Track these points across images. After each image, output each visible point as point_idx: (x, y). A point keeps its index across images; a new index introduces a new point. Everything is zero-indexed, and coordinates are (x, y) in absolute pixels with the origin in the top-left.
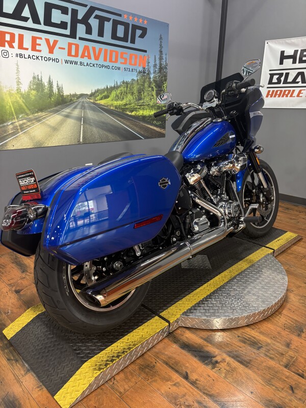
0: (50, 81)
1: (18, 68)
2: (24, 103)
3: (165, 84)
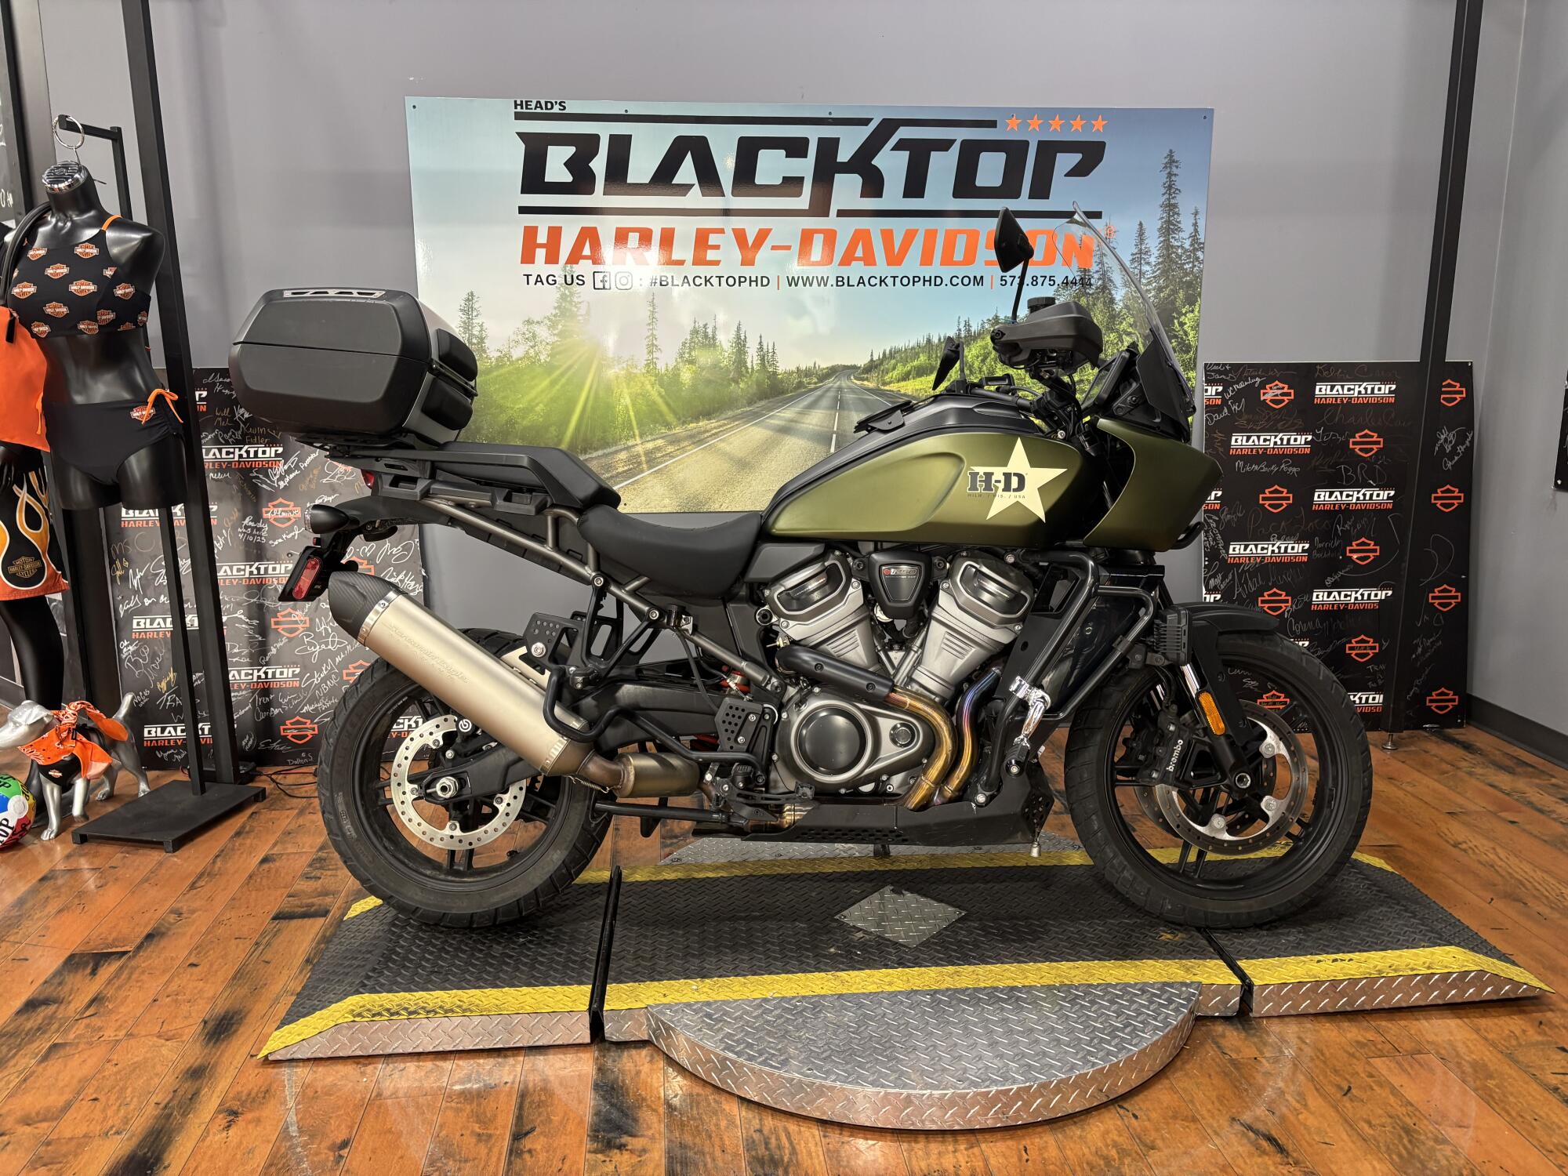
0: (739, 337)
1: (653, 312)
2: (662, 397)
3: (1192, 315)
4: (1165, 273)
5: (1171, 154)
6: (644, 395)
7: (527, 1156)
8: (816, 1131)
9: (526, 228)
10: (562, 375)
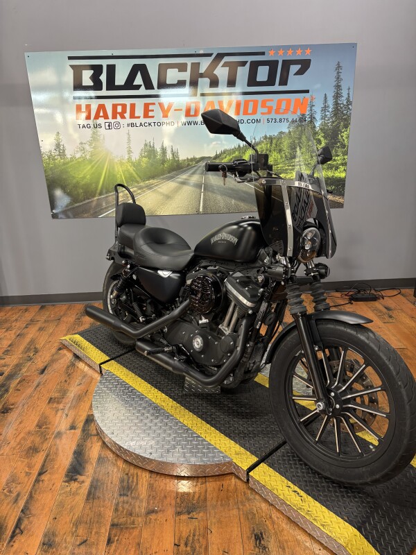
0: (163, 146)
1: (129, 138)
2: (135, 171)
3: (346, 133)
4: (335, 115)
5: (338, 64)
6: (128, 170)
7: (41, 483)
8: (148, 475)
9: (77, 105)
10: (96, 164)
